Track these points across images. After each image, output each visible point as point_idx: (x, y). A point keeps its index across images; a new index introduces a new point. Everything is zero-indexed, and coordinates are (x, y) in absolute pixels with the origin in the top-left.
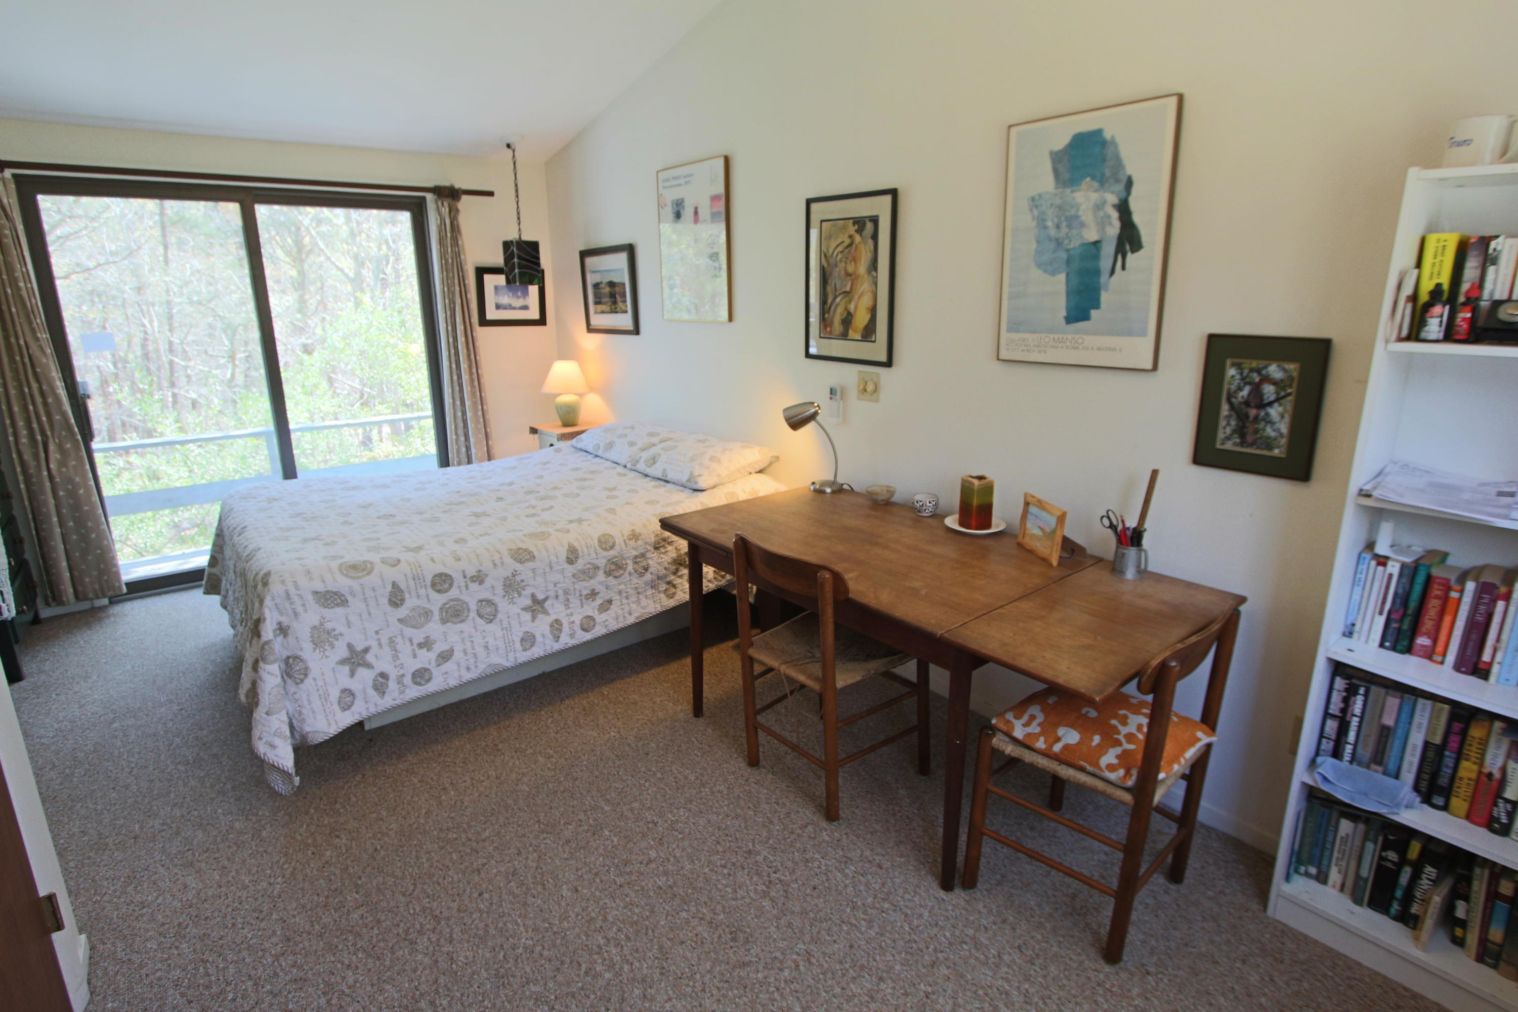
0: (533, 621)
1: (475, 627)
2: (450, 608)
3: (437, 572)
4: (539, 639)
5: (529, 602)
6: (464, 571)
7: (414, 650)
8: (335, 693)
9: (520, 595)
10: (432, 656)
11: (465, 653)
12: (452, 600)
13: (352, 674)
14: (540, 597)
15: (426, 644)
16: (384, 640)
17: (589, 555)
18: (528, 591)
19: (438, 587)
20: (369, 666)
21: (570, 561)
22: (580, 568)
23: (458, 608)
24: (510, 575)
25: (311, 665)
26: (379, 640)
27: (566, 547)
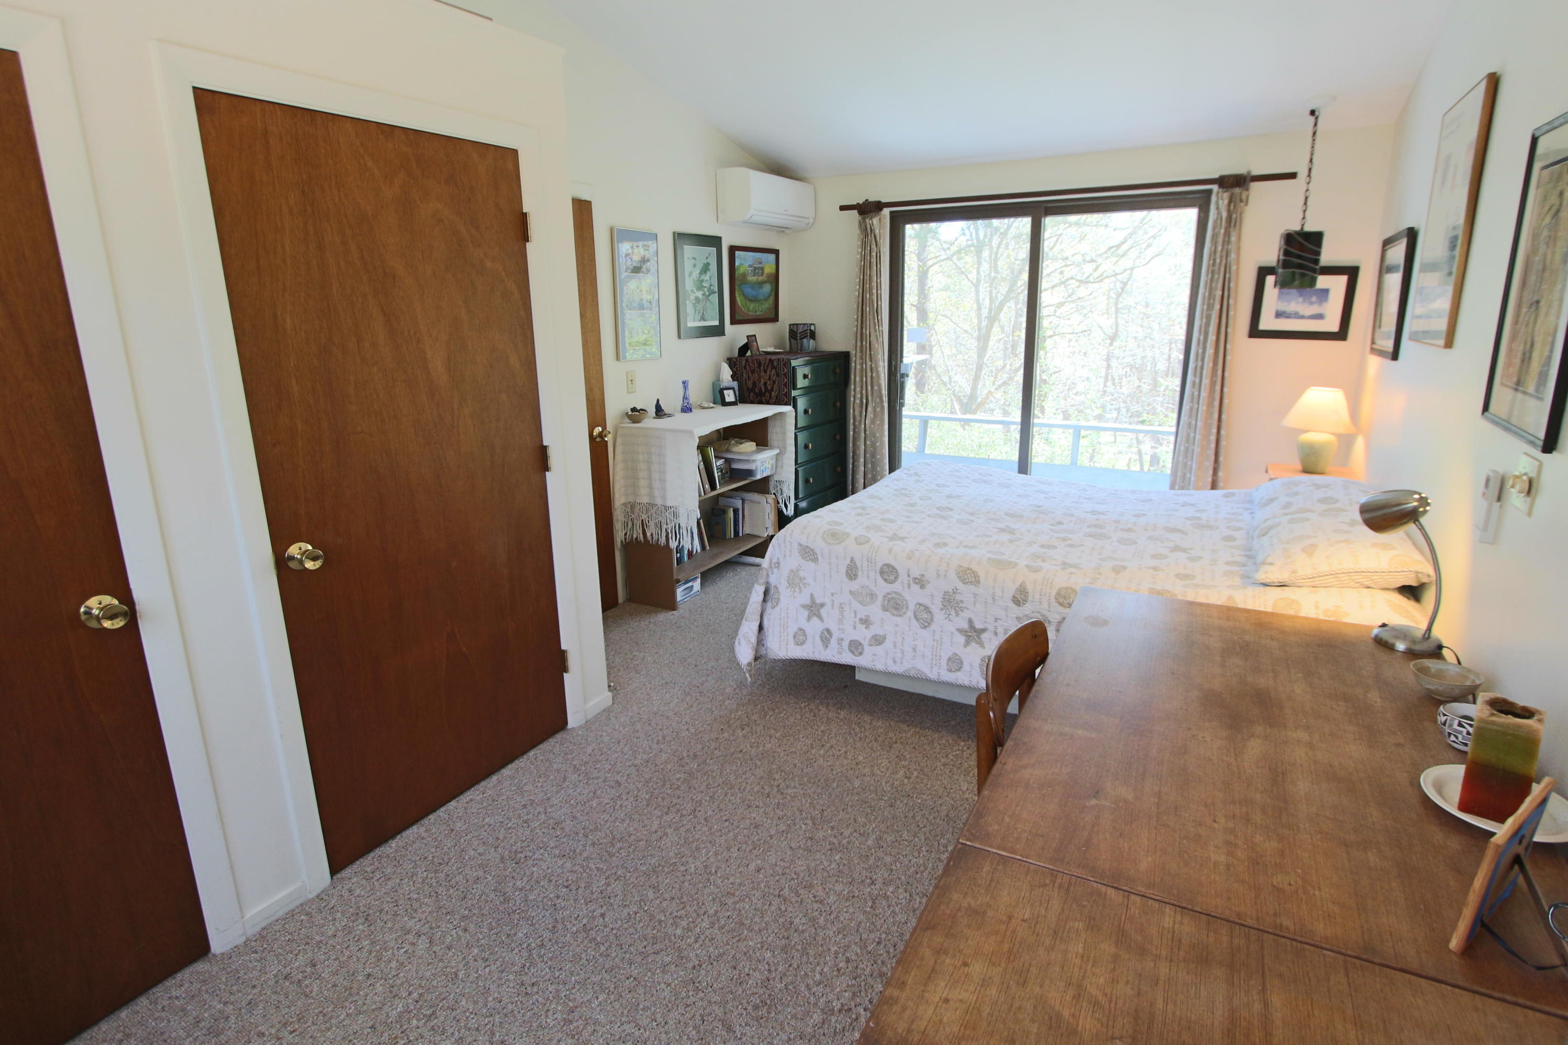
0: (965, 647)
1: (909, 626)
2: (893, 598)
3: (887, 562)
4: (966, 667)
5: (965, 626)
6: (908, 571)
7: (855, 622)
8: (793, 629)
9: (957, 615)
10: (869, 634)
11: (895, 646)
12: (895, 593)
13: (809, 619)
14: (978, 625)
15: (866, 622)
16: (836, 604)
17: (1041, 603)
18: (966, 614)
19: (885, 577)
20: (821, 618)
21: (1017, 602)
22: (1027, 613)
23: (899, 602)
24: (951, 591)
25: (782, 598)
26: (833, 601)
27: (1017, 586)
